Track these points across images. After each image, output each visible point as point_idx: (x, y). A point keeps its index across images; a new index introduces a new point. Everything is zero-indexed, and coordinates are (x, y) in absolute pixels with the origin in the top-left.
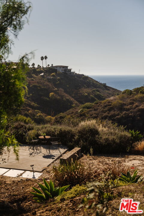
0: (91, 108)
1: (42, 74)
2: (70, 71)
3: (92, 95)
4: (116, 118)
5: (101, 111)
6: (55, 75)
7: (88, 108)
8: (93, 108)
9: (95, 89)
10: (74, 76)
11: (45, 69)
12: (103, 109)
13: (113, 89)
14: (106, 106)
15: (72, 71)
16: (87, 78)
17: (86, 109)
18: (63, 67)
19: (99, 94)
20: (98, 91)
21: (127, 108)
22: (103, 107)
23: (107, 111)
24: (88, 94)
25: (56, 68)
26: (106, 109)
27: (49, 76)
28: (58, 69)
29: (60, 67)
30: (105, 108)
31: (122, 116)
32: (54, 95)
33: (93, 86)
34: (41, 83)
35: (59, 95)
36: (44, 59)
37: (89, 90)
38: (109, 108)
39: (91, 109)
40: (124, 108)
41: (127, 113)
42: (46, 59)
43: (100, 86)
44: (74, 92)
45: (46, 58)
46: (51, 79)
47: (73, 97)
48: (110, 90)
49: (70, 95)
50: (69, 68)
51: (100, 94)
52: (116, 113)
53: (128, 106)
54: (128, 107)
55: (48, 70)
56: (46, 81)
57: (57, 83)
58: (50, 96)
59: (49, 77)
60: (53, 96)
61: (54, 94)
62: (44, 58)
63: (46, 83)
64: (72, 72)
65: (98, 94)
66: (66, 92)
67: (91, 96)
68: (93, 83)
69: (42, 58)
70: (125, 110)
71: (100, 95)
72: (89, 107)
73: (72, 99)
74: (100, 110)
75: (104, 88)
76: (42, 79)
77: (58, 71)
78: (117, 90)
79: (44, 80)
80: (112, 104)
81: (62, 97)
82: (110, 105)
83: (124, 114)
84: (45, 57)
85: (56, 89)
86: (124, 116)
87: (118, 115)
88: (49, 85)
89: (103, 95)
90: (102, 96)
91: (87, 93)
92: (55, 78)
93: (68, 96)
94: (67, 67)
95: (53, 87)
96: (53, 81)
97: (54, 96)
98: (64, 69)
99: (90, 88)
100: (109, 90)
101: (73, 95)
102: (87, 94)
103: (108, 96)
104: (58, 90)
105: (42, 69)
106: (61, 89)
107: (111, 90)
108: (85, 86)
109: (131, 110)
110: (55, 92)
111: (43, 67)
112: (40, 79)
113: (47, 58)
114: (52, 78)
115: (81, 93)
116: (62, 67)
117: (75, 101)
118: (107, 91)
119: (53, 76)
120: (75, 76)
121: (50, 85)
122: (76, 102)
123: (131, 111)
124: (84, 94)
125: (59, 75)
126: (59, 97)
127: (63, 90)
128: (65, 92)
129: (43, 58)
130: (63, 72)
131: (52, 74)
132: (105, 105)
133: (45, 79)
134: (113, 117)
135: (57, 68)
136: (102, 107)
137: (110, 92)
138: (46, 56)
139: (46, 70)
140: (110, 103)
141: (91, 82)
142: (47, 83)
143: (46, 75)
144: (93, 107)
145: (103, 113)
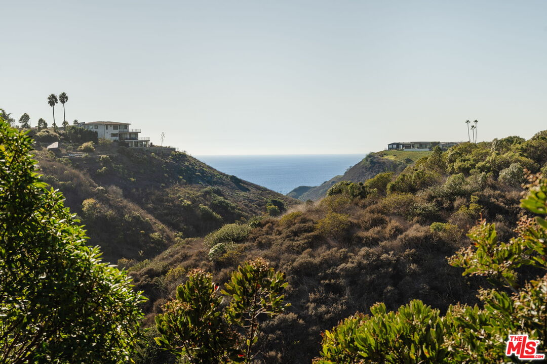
0: (247, 240)
1: (55, 145)
2: (133, 136)
3: (205, 205)
4: (341, 270)
5: (283, 248)
6: (92, 147)
7: (237, 240)
8: (254, 239)
9: (209, 188)
10: (147, 151)
11: (62, 132)
12: (287, 243)
13: (257, 188)
14: (296, 234)
15: (141, 137)
16: (183, 157)
17: (233, 245)
18: (116, 126)
19: (224, 202)
20: (219, 193)
21: (367, 238)
22: (288, 236)
23: (304, 249)
24: (193, 203)
25: (94, 130)
26: (300, 241)
27: (75, 150)
28: (100, 131)
29: (107, 125)
30: (296, 238)
31: (360, 264)
32: (98, 205)
33: (203, 180)
34: (54, 172)
35: (111, 206)
36: (59, 101)
37: (195, 191)
38: (309, 237)
39: (247, 244)
40: (360, 239)
41: (373, 254)
42: (63, 102)
43: (221, 178)
44: (153, 197)
45: (64, 98)
46: (80, 160)
47: (150, 211)
48: (249, 190)
49: (142, 205)
50: (131, 129)
51: (226, 201)
52: (337, 252)
53: (367, 229)
54: (371, 233)
55: (70, 133)
56: (66, 165)
57: (100, 171)
58: (84, 209)
59: (76, 155)
60: (92, 207)
61: (95, 204)
62: (58, 98)
63: (69, 170)
64: (142, 142)
65: (221, 202)
66: (127, 195)
67: (202, 206)
68: (203, 172)
69: (52, 100)
70: (361, 242)
71: (227, 204)
72: (238, 237)
73: (149, 218)
74: (281, 245)
75: (234, 185)
76: (54, 160)
77: (99, 136)
78: (269, 190)
79: (60, 161)
80: (319, 226)
81: (120, 210)
82: (311, 230)
83: (364, 256)
84: (61, 97)
85: (101, 188)
86: (365, 262)
87: (345, 259)
88: (78, 177)
89: (233, 205)
90: (231, 207)
91: (188, 198)
92: (94, 157)
93: (136, 207)
94: (126, 126)
95: (90, 182)
96: (89, 165)
97: (96, 208)
98: (117, 132)
99: (194, 185)
100: (246, 190)
101: (150, 206)
102: (189, 203)
103: (246, 205)
104: (106, 192)
105: (52, 132)
106: (115, 188)
107: (253, 190)
108: (180, 180)
109: (383, 244)
110: (99, 196)
111: (54, 124)
112: (48, 161)
113: (67, 98)
114: (84, 155)
115: (172, 201)
116: (111, 125)
117: (157, 221)
118: (242, 193)
119: (87, 150)
120: (149, 151)
121: (81, 176)
122: (161, 226)
123: (383, 247)
124: (182, 201)
125: (105, 147)
126: (110, 212)
127: (120, 191)
128: (125, 196)
129: (56, 100)
130: (115, 141)
131: (85, 145)
132: (293, 228)
133: (64, 160)
134: (329, 267)
135: (96, 127)
136: (284, 235)
137: (252, 196)
138: (64, 94)
139: (63, 135)
140: (310, 224)
141: (197, 167)
142: (73, 171)
143: (64, 147)
144: (251, 236)
145: (294, 256)
